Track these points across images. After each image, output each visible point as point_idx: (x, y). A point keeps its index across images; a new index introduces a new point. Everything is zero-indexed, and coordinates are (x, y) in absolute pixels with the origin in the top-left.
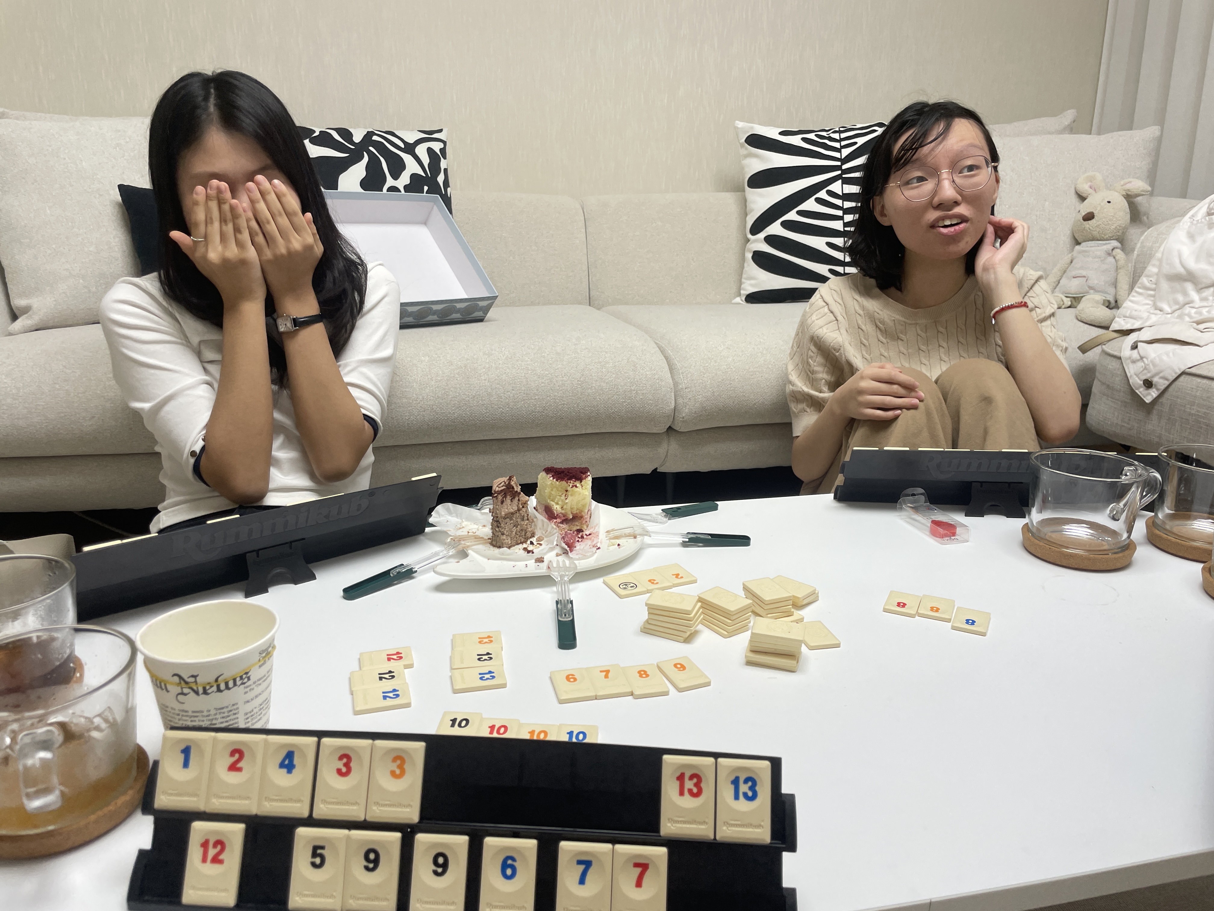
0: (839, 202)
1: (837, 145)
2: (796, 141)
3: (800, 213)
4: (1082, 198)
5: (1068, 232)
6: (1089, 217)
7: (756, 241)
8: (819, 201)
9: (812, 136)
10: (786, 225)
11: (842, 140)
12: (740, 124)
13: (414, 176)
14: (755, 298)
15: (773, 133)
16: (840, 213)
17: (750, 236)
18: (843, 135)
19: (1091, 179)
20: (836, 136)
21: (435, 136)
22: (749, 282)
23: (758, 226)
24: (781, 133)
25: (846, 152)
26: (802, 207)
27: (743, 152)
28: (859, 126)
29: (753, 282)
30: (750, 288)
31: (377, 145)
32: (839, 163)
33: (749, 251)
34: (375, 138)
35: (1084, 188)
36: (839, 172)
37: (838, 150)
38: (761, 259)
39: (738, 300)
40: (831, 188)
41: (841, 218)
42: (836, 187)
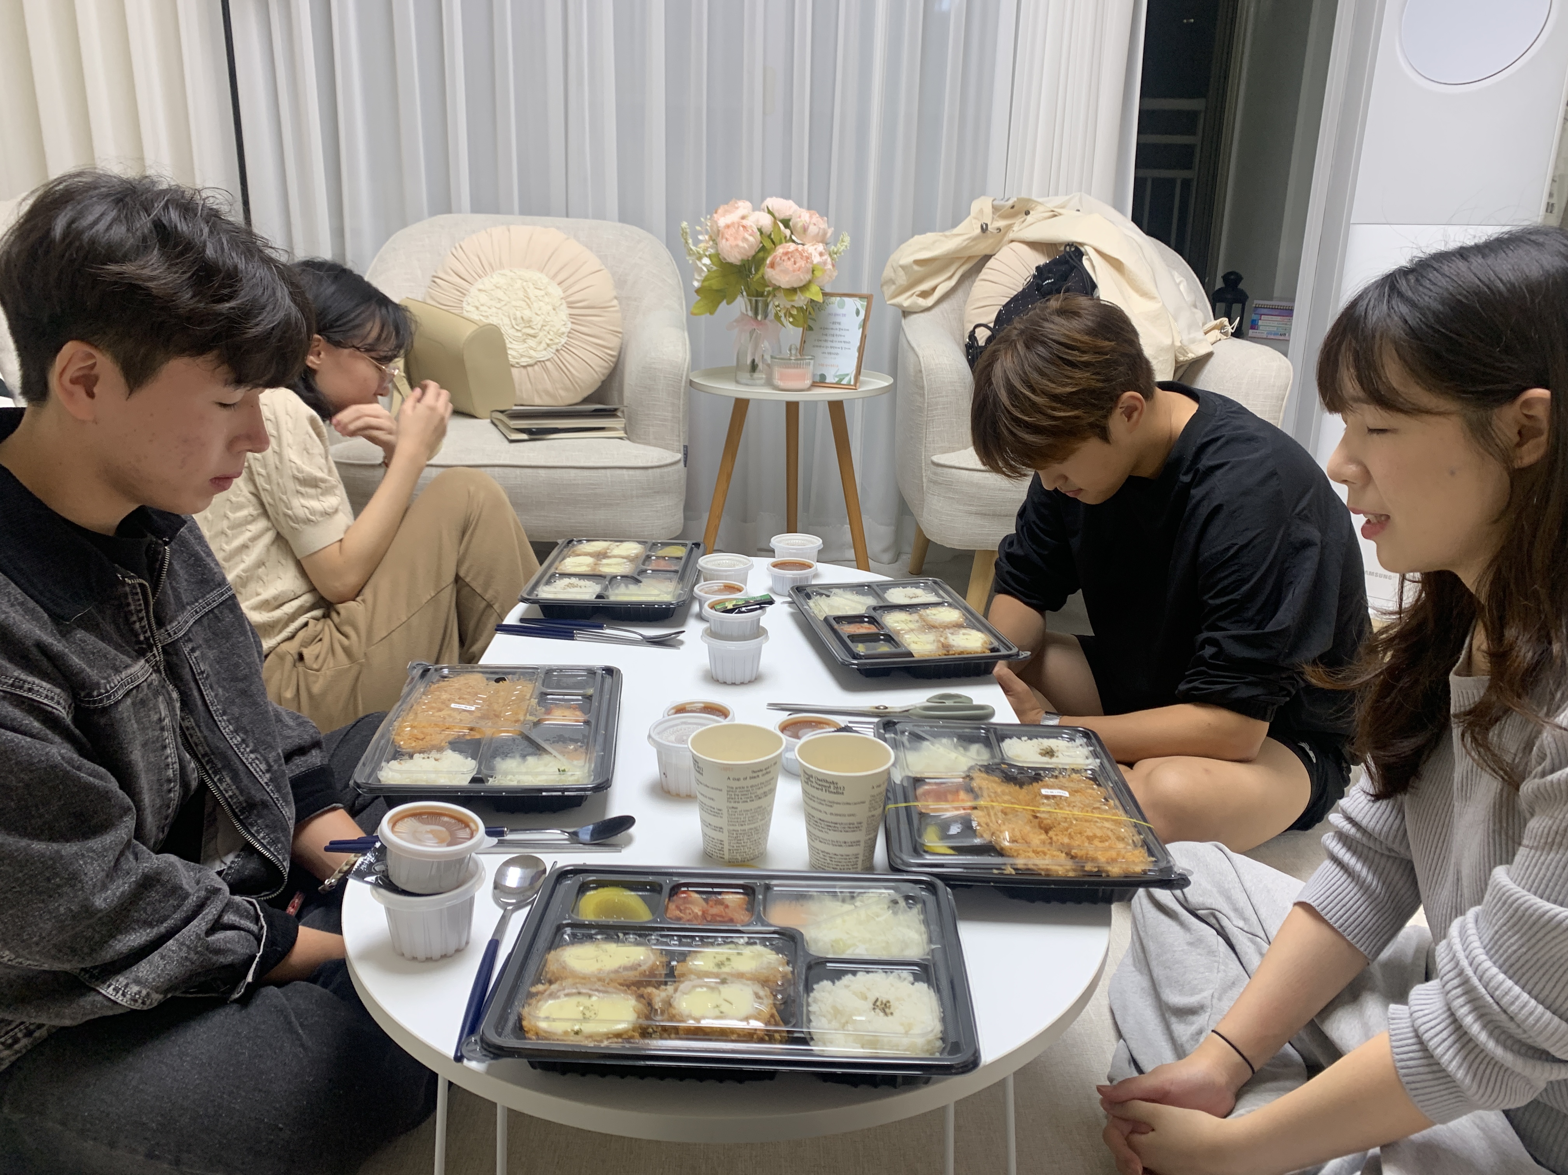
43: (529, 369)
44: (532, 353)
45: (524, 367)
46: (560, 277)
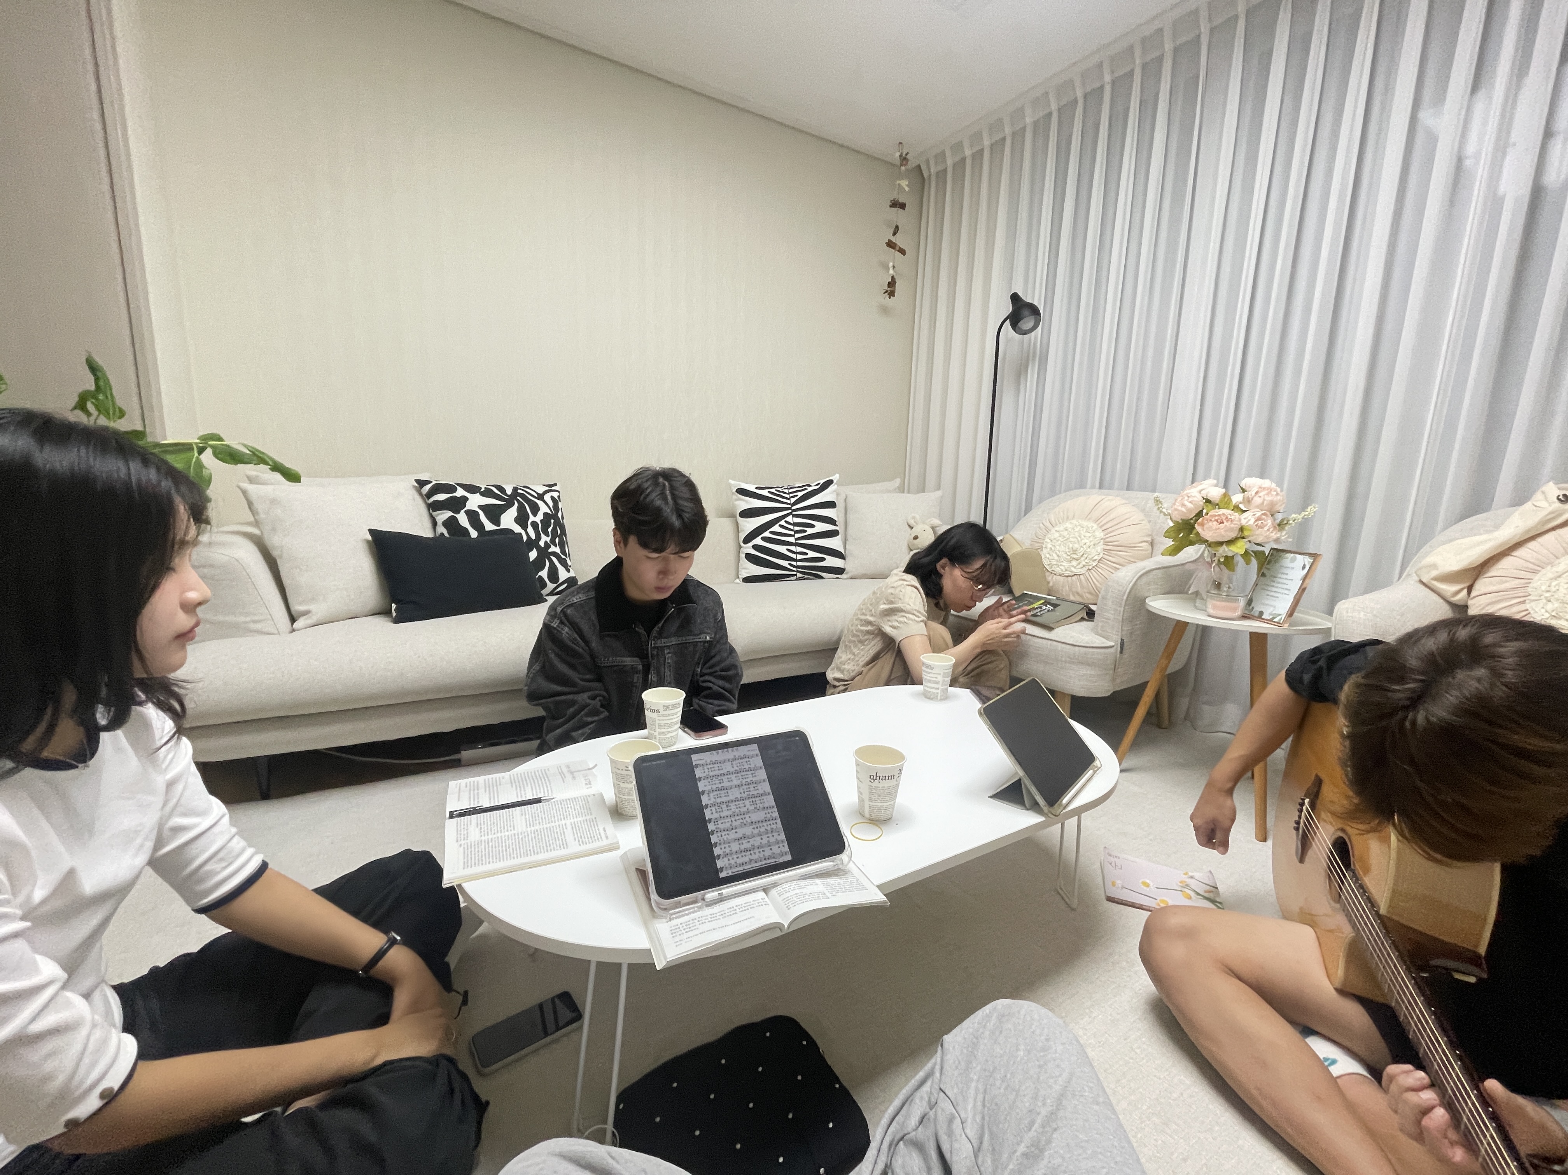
0: (791, 527)
1: (788, 496)
2: (765, 493)
3: (771, 532)
4: (912, 528)
5: (906, 544)
6: (916, 538)
7: (746, 548)
8: (781, 526)
9: (773, 490)
10: (764, 539)
11: (789, 493)
12: (732, 482)
13: (545, 514)
14: (747, 580)
15: (751, 488)
16: (792, 533)
17: (742, 544)
18: (791, 491)
19: (914, 518)
20: (786, 491)
21: (553, 488)
22: (743, 571)
23: (747, 540)
24: (756, 488)
25: (793, 500)
26: (772, 530)
27: (734, 497)
28: (797, 486)
29: (746, 571)
30: (744, 574)
31: (522, 496)
32: (790, 506)
33: (743, 553)
34: (519, 491)
35: (912, 522)
36: (790, 511)
37: (789, 499)
38: (749, 557)
39: (738, 581)
40: (787, 519)
41: (793, 536)
42: (790, 519)
43: (1070, 578)
44: (1073, 569)
45: (1067, 576)
46: (1104, 528)
